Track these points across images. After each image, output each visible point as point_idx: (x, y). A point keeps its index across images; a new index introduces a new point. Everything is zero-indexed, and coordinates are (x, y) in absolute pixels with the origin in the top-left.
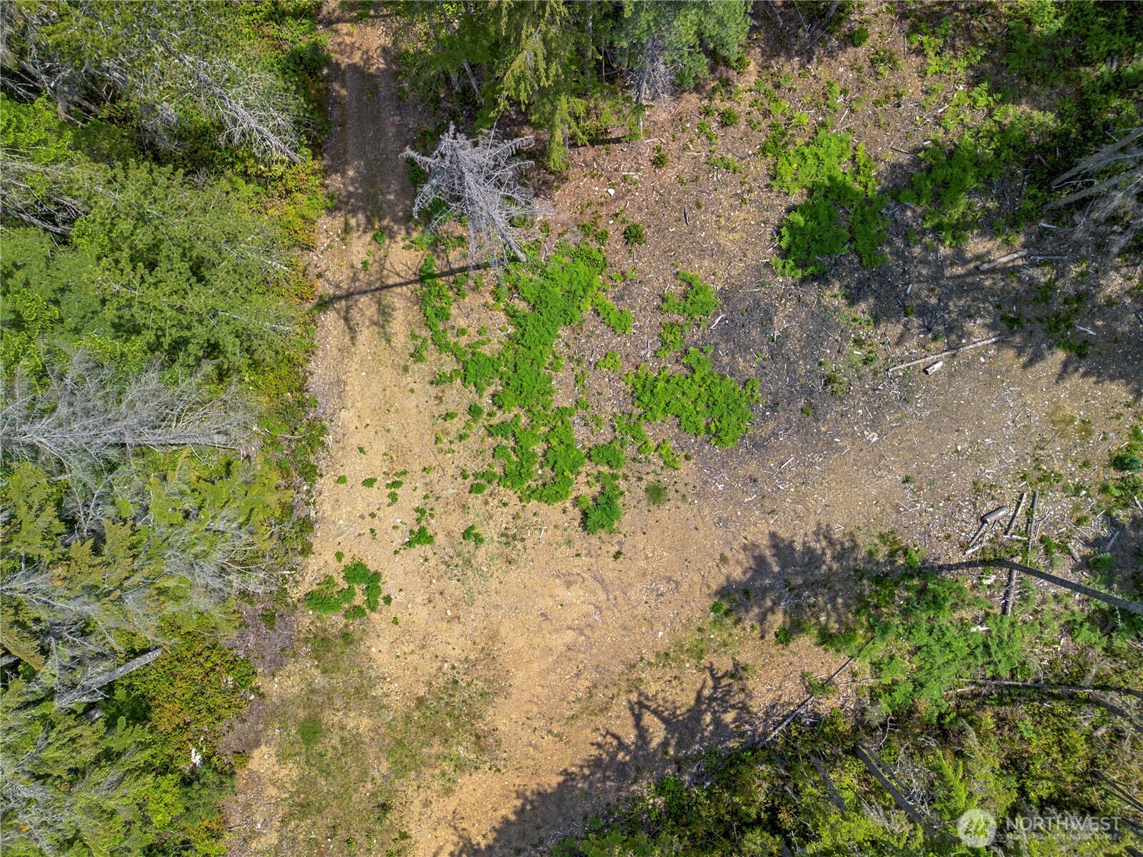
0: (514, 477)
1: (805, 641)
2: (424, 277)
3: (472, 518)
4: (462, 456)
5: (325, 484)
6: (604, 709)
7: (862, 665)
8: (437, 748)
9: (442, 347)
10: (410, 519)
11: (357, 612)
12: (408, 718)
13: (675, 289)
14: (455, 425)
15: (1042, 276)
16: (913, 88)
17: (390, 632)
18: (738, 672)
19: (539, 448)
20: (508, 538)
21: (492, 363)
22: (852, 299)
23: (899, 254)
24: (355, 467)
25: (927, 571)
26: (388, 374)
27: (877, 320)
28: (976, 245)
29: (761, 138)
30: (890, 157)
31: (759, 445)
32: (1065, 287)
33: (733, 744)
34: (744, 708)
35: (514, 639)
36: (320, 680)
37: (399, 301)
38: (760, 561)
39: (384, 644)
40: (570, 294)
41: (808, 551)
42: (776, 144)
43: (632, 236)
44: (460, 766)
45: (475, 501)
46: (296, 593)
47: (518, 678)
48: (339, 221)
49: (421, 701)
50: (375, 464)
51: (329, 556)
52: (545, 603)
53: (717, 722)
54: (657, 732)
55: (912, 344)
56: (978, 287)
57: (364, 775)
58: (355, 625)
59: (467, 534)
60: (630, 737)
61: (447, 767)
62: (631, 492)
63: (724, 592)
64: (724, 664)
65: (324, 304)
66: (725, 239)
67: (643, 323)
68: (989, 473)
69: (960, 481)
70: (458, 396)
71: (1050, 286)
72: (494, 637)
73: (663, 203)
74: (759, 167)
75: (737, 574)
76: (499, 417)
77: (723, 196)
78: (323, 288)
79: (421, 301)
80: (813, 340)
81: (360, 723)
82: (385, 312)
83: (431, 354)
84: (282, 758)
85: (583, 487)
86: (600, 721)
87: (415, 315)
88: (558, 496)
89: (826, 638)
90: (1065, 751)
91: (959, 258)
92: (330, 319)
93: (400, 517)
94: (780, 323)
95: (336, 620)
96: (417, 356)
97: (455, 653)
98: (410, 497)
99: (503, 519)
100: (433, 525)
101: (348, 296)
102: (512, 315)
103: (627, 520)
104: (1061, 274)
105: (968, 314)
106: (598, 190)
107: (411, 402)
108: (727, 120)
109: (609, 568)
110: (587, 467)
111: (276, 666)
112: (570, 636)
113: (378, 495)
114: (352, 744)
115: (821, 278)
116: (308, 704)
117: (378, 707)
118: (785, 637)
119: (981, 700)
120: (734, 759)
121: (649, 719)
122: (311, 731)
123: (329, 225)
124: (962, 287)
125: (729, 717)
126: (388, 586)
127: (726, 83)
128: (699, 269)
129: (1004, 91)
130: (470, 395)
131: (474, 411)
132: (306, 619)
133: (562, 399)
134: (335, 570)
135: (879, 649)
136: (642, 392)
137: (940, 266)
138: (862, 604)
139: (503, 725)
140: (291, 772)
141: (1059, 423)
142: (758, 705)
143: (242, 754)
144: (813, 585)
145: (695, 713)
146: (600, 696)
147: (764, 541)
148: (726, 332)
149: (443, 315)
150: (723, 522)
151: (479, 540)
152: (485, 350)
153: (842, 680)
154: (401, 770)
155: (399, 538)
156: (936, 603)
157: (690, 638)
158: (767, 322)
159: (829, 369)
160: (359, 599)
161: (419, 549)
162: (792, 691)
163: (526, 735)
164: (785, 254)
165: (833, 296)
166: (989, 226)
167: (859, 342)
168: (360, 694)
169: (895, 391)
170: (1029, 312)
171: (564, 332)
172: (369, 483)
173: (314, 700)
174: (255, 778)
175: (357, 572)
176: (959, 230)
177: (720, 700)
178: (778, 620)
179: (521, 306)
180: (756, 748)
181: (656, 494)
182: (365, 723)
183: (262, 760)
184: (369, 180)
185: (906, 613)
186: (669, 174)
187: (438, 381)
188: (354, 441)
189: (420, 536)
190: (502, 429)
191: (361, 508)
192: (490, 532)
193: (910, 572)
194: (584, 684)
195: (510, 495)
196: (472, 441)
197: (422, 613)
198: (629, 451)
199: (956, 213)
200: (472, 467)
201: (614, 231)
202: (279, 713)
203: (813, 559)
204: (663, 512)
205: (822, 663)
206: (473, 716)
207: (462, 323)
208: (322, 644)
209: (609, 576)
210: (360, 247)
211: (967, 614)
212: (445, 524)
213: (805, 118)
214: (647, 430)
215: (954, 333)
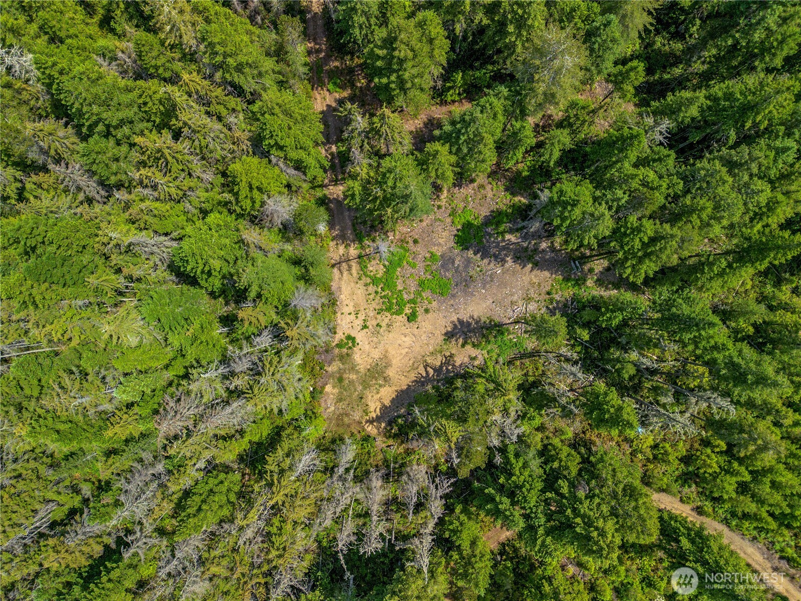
0: (388, 309)
1: (468, 347)
2: (359, 257)
3: (378, 321)
4: (374, 305)
5: (339, 315)
6: (417, 368)
7: (485, 352)
8: (374, 382)
9: (366, 276)
10: (362, 322)
11: (350, 348)
12: (366, 375)
13: (428, 255)
14: (372, 297)
15: (525, 245)
16: (490, 195)
17: (359, 353)
18: (452, 356)
19: (394, 301)
20: (388, 326)
21: (380, 279)
22: (475, 254)
23: (488, 242)
24: (346, 310)
25: (500, 325)
26: (353, 285)
27: (482, 259)
28: (508, 236)
29: (449, 211)
30: (484, 214)
31: (453, 296)
32: (531, 246)
33: (452, 374)
34: (454, 365)
35: (392, 352)
36: (341, 366)
37: (354, 264)
38: (455, 325)
39: (358, 355)
40: (400, 259)
41: (468, 322)
42: (453, 213)
43: (415, 242)
44: (381, 386)
45: (379, 316)
46: (334, 344)
47: (394, 362)
48: (335, 242)
49: (369, 370)
50: (351, 309)
51: (341, 334)
52: (399, 342)
53: (447, 369)
54: (431, 372)
55: (492, 265)
56: (508, 248)
57: (355, 390)
58: (350, 351)
59: (377, 325)
60: (424, 375)
61: (377, 386)
62: (420, 311)
63: (446, 334)
64: (448, 354)
65: (333, 266)
66: (441, 241)
67: (420, 265)
68: (515, 298)
69: (507, 302)
70: (371, 289)
71: (527, 247)
72: (387, 351)
73: (423, 232)
74: (449, 220)
75: (449, 329)
76: (383, 294)
77: (440, 228)
78: (333, 262)
79: (359, 263)
80: (466, 266)
81: (353, 377)
82: (350, 267)
83: (364, 278)
84: (334, 387)
85: (407, 311)
86: (416, 371)
87: (358, 268)
88: (401, 313)
89: (474, 346)
90: (537, 369)
91: (503, 240)
92: (335, 270)
93: (359, 322)
94: (457, 263)
95: (345, 350)
96: (360, 279)
97: (377, 357)
98: (362, 317)
99: (386, 321)
100: (368, 324)
101: (339, 263)
102: (385, 266)
103: (419, 318)
104: (530, 243)
105: (506, 255)
106: (405, 230)
107: (359, 292)
108: (439, 207)
109: (416, 331)
110: (408, 305)
111: (330, 364)
112: (407, 350)
113: (353, 317)
114: (351, 382)
115: (467, 249)
116: (339, 373)
117: (358, 372)
118: (463, 346)
119: (515, 359)
120: (452, 378)
121: (429, 369)
122: (341, 380)
123: (332, 244)
124: (504, 248)
125: (450, 367)
126: (358, 341)
127: (438, 196)
128: (434, 249)
129: (513, 194)
130: (375, 288)
131: (376, 292)
132: (337, 351)
133: (400, 288)
134: (343, 337)
135: (489, 347)
136: (421, 284)
137: (498, 243)
138: (484, 336)
139: (391, 374)
140: (336, 391)
141: (532, 284)
142: (457, 364)
143: (323, 387)
144: (470, 332)
145: (441, 367)
146: (416, 365)
147: (456, 320)
148: (443, 266)
149: (366, 267)
150: (445, 317)
151: (381, 327)
152: (378, 276)
153: (480, 356)
154: (365, 388)
155: (359, 328)
156: (502, 334)
157: (438, 348)
158: (453, 263)
159: (471, 273)
160: (350, 345)
161: (365, 330)
162: (466, 360)
163: (397, 376)
164: (457, 243)
165: (470, 253)
166: (511, 231)
167: (478, 266)
168: (353, 369)
169: (489, 279)
170: (523, 255)
171: (399, 269)
172: (350, 314)
173: (341, 372)
174: (327, 393)
175: (349, 338)
176: (503, 233)
177: (447, 363)
178: (461, 341)
179: (387, 263)
180: (458, 376)
181: (427, 311)
182: (355, 377)
183: (328, 388)
184: (343, 230)
185: (495, 337)
186: (424, 224)
187: (366, 285)
188: (345, 303)
189: (365, 327)
190: (384, 297)
191: (348, 321)
192: (384, 324)
193: (496, 325)
194: (411, 362)
195: (388, 314)
196: (376, 301)
197: (367, 347)
198: (419, 300)
199: (501, 229)
200: (377, 307)
201: (410, 240)
202: (332, 375)
203: (469, 324)
204: (429, 316)
205: (474, 352)
206: (383, 373)
207: (371, 269)
208: (342, 358)
209: (416, 333)
210: (342, 250)
211: (511, 336)
212: (371, 323)
213: (461, 205)
214: (423, 294)
215: (503, 261)
